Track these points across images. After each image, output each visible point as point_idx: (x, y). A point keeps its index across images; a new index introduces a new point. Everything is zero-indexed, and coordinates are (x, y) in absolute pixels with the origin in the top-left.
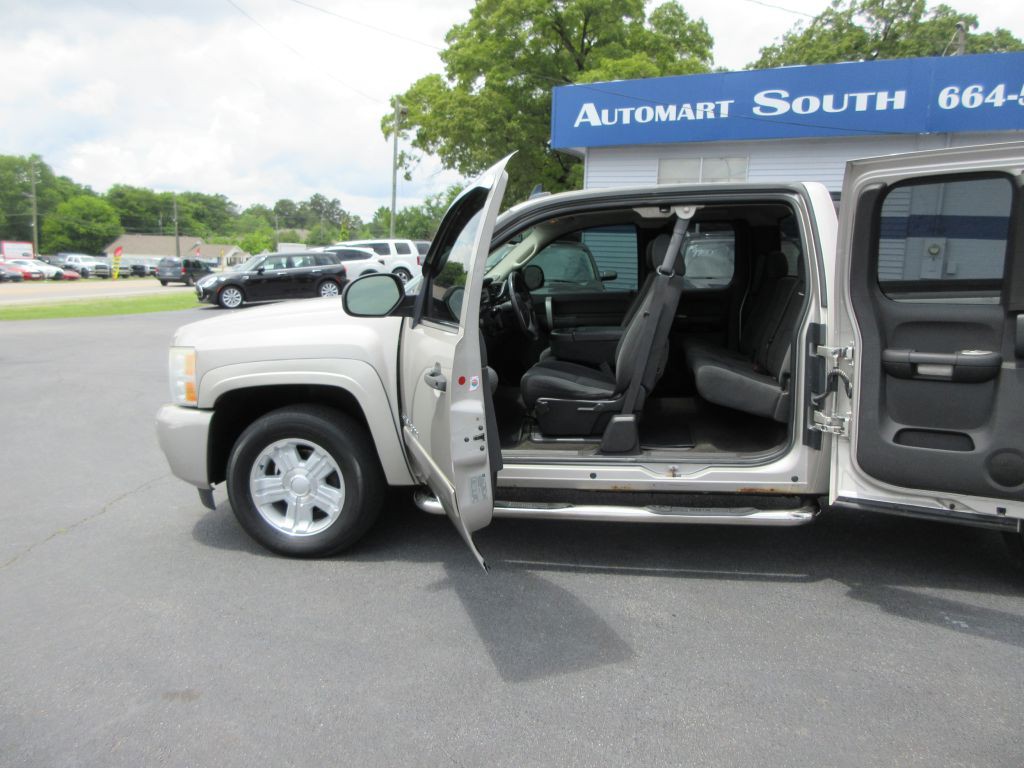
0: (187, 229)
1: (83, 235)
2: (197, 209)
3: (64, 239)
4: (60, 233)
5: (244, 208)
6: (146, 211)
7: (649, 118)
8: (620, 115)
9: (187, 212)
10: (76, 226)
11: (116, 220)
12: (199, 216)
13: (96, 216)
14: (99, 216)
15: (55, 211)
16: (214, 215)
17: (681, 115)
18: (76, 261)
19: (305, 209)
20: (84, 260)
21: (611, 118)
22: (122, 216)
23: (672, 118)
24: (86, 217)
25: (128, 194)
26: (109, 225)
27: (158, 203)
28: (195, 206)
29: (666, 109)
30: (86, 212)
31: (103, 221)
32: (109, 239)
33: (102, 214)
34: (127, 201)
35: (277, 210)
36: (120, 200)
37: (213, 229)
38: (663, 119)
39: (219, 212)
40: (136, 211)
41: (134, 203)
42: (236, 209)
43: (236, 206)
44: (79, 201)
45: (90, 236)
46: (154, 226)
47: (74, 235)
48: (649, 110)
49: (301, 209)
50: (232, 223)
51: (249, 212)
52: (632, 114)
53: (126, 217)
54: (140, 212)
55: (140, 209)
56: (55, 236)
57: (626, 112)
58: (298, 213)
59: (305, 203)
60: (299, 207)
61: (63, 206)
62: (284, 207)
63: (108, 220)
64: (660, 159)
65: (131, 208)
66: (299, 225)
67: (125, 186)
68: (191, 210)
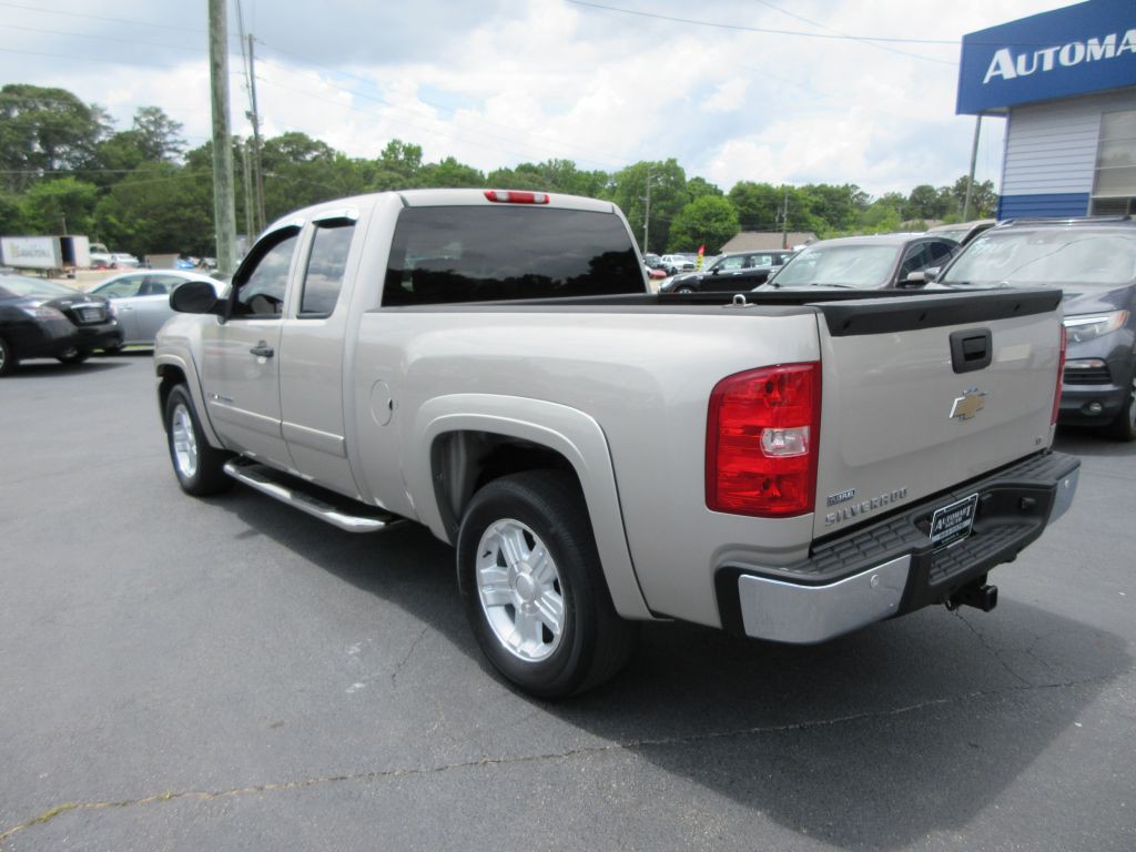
0: (803, 224)
1: (703, 235)
2: (817, 202)
3: (687, 239)
4: (684, 233)
5: (876, 199)
6: (764, 207)
7: (1078, 58)
8: (1041, 58)
9: (806, 206)
10: (697, 227)
11: (734, 218)
12: (818, 210)
13: (716, 215)
14: (719, 215)
15: (682, 212)
16: (835, 209)
17: (1122, 48)
18: (669, 260)
19: (948, 195)
20: (675, 259)
21: (1029, 65)
22: (742, 213)
23: (1110, 54)
24: (707, 217)
25: (749, 191)
26: (726, 224)
27: (777, 198)
28: (815, 199)
29: (1101, 42)
30: (707, 211)
31: (722, 220)
32: (726, 238)
33: (721, 214)
34: (748, 198)
35: (913, 199)
36: (742, 198)
37: (832, 223)
38: (1097, 57)
39: (841, 205)
40: (754, 208)
41: (753, 200)
42: (868, 200)
43: (867, 196)
44: (702, 202)
45: (709, 236)
46: (769, 222)
47: (696, 235)
48: (1080, 49)
49: (942, 196)
50: (856, 216)
51: (881, 202)
52: (1057, 54)
53: (745, 215)
54: (759, 209)
55: (758, 205)
56: (679, 236)
57: (1049, 54)
58: (939, 201)
59: (948, 189)
60: (940, 193)
61: (689, 207)
62: (923, 193)
63: (726, 219)
64: (1103, 113)
65: (750, 205)
66: (937, 215)
67: (748, 183)
68: (811, 204)
